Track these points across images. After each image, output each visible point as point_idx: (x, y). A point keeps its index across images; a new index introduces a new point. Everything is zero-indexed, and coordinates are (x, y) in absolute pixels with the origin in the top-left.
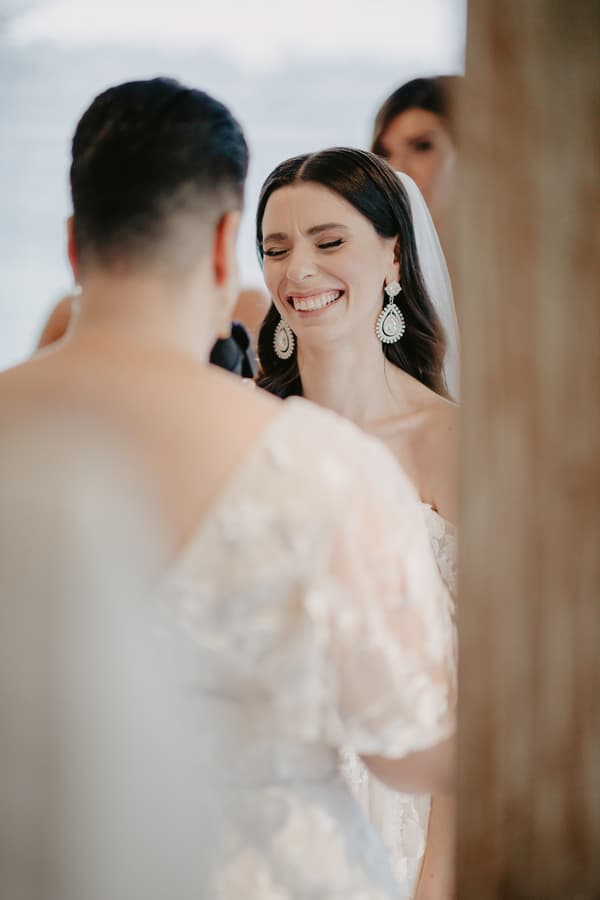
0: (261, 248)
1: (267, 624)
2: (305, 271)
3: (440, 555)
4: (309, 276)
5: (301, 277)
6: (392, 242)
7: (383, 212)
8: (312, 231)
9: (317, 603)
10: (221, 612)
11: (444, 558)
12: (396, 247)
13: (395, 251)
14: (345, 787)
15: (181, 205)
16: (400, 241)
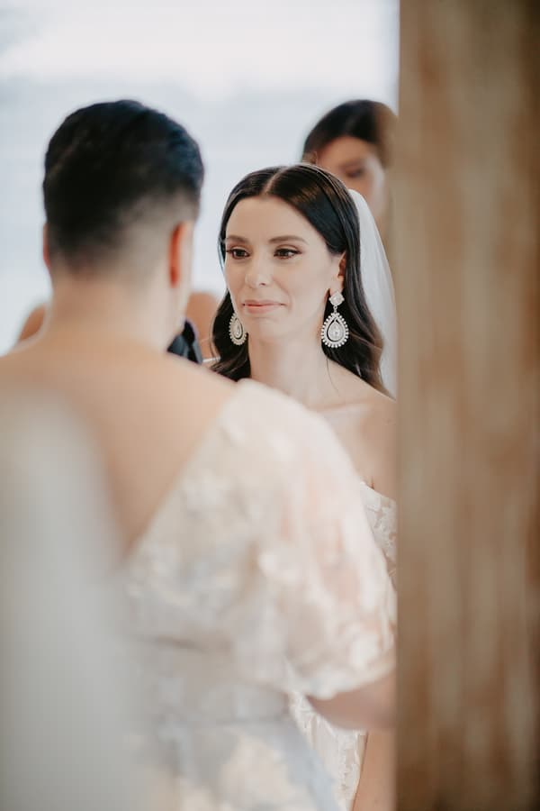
0: (223, 246)
1: (226, 581)
2: (261, 279)
3: (376, 526)
4: (263, 284)
5: (258, 283)
6: (340, 258)
7: (336, 232)
8: (274, 240)
9: (268, 562)
10: (185, 574)
11: (381, 527)
12: (342, 261)
13: (341, 266)
14: (294, 724)
15: (139, 216)
16: (347, 257)
